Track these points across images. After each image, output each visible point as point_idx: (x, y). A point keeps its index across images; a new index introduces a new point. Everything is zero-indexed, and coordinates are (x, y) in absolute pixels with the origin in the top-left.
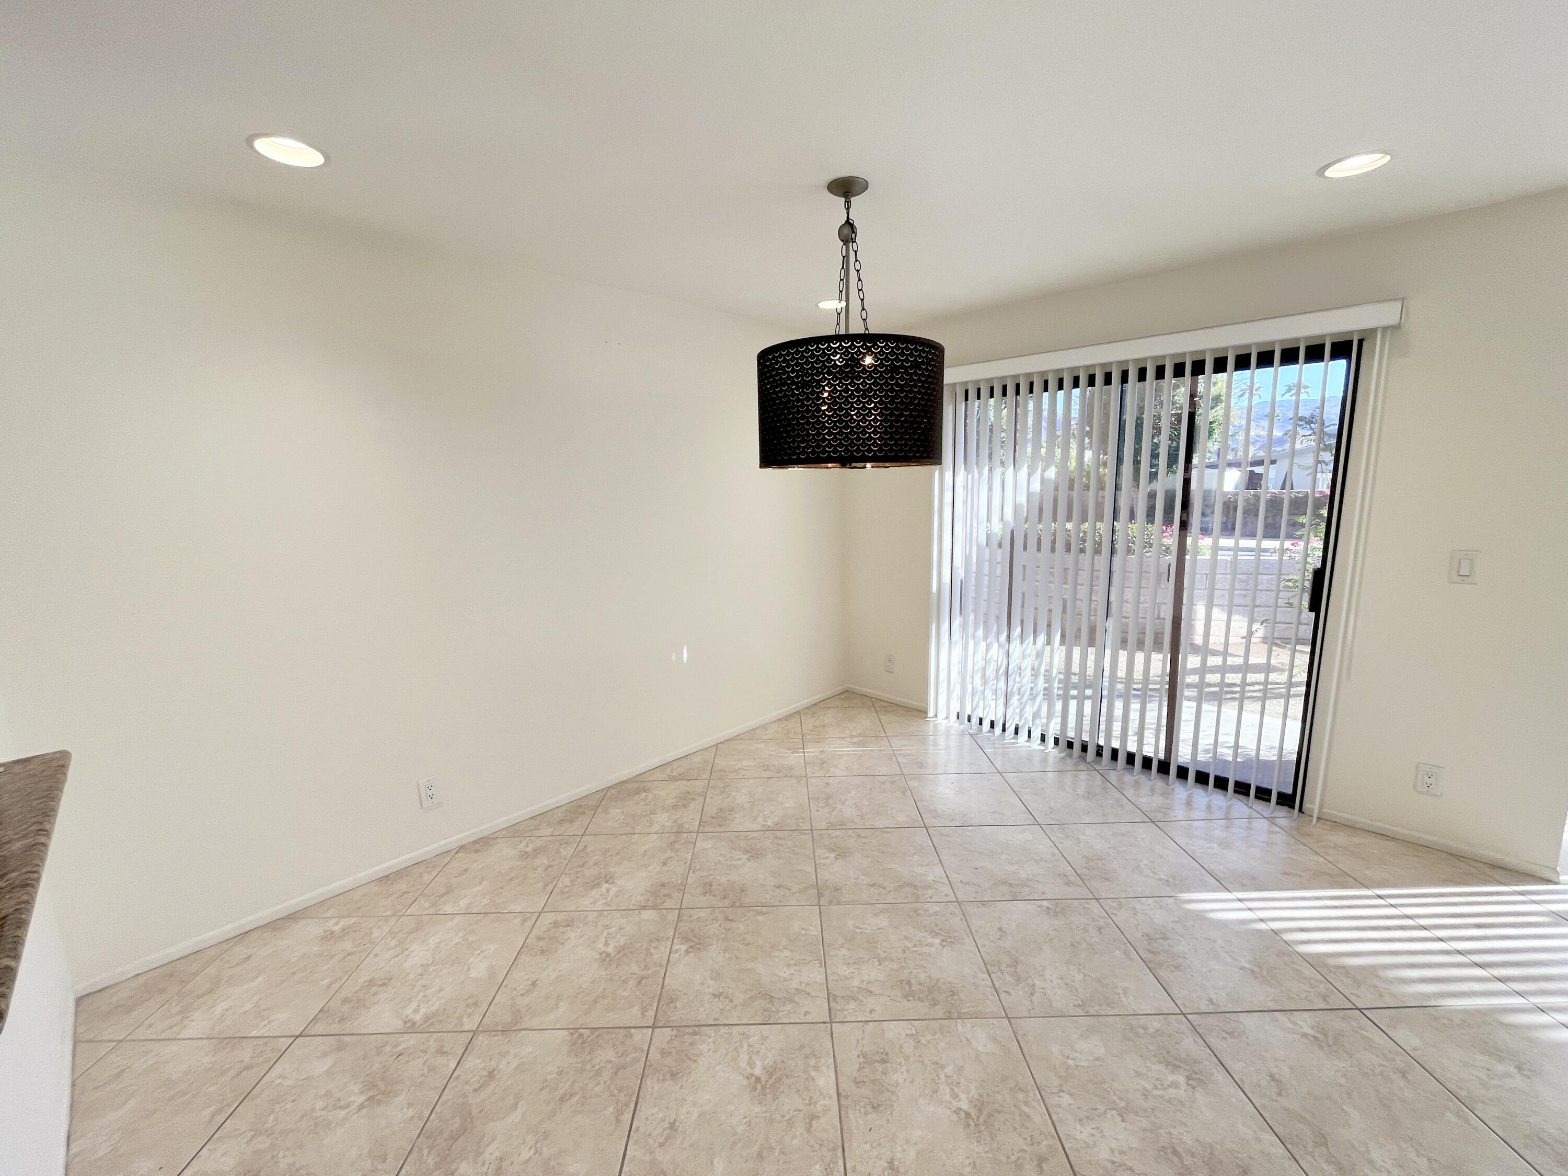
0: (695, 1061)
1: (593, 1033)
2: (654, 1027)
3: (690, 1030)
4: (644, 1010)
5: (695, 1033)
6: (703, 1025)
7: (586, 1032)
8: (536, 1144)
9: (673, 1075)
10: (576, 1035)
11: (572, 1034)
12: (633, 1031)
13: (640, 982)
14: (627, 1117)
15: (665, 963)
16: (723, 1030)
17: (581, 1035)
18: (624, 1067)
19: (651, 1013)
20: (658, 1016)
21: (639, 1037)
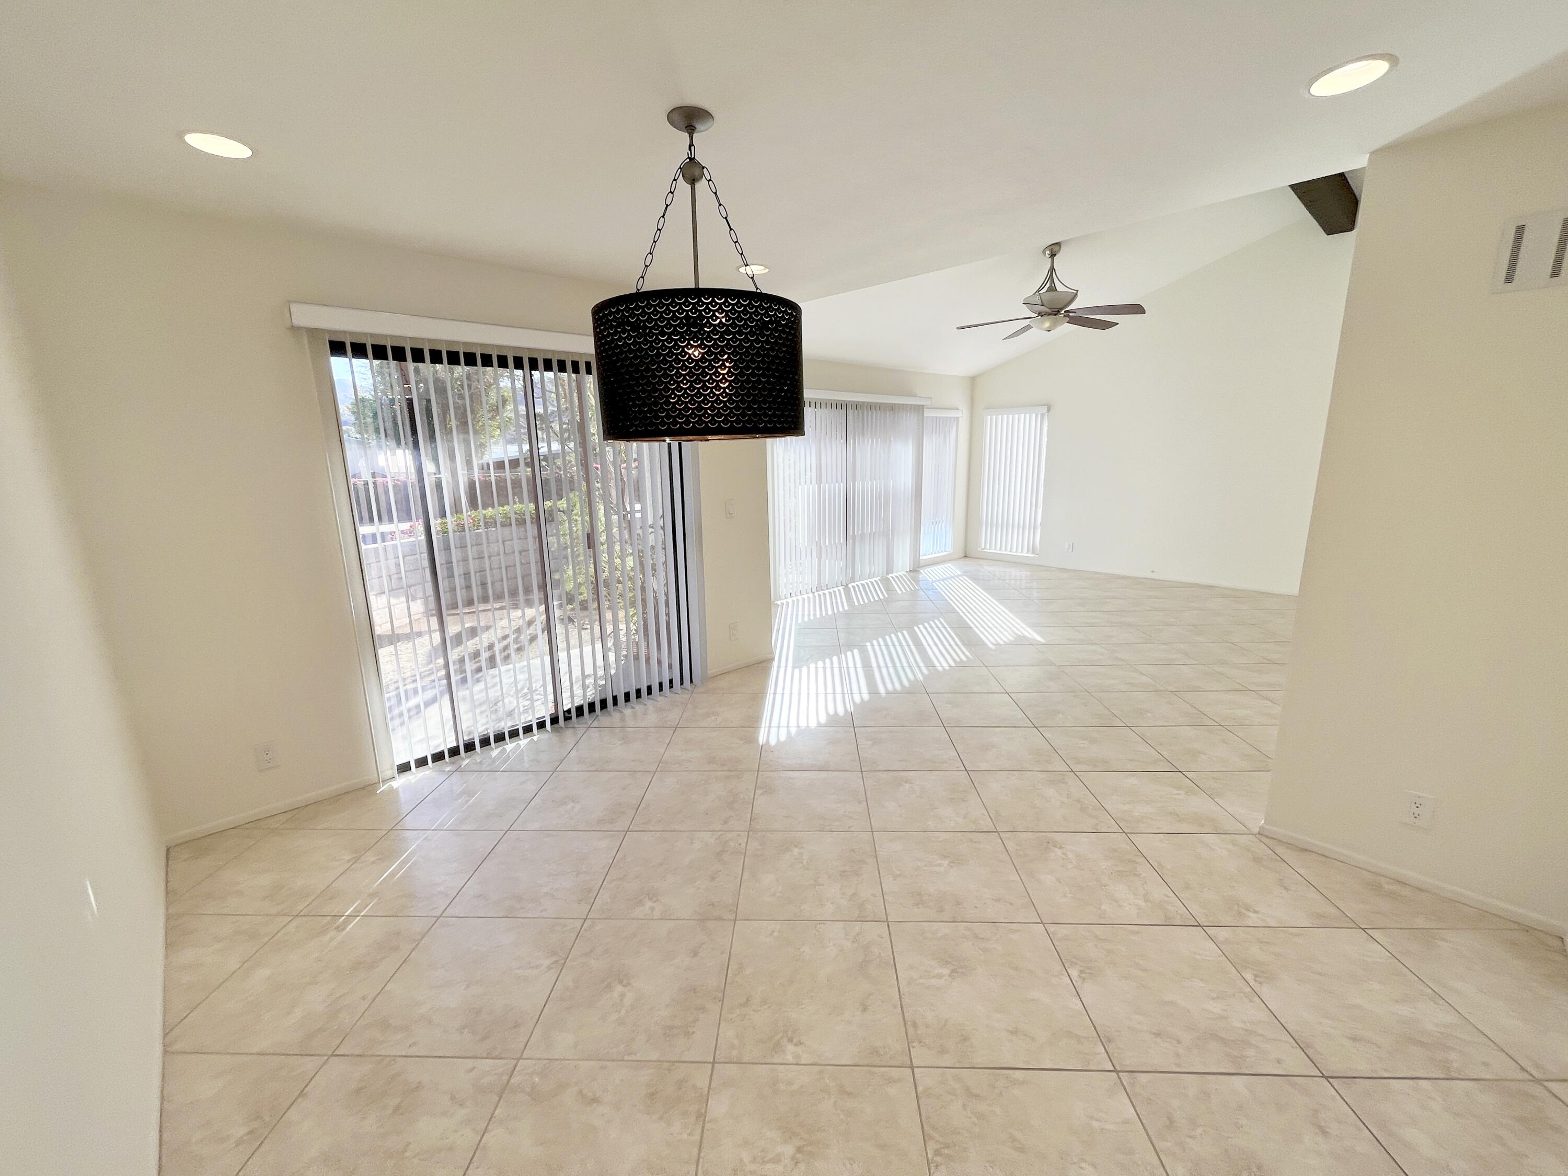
0: (946, 1021)
1: (931, 1138)
2: (912, 1067)
3: (911, 1030)
4: (890, 1081)
5: (915, 1025)
6: (904, 1018)
7: (932, 1146)
8: (1074, 1163)
9: (965, 1039)
10: (938, 1159)
11: (937, 1166)
12: (920, 1089)
13: (849, 1094)
14: (1018, 1074)
15: (817, 1068)
16: (906, 1000)
17: (937, 1153)
18: (968, 1090)
19: (895, 1073)
20: (898, 1064)
21: (927, 1079)
